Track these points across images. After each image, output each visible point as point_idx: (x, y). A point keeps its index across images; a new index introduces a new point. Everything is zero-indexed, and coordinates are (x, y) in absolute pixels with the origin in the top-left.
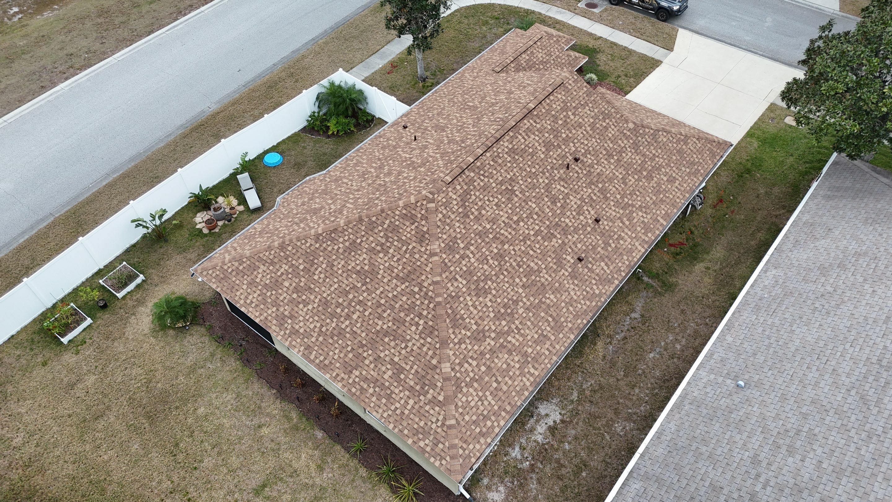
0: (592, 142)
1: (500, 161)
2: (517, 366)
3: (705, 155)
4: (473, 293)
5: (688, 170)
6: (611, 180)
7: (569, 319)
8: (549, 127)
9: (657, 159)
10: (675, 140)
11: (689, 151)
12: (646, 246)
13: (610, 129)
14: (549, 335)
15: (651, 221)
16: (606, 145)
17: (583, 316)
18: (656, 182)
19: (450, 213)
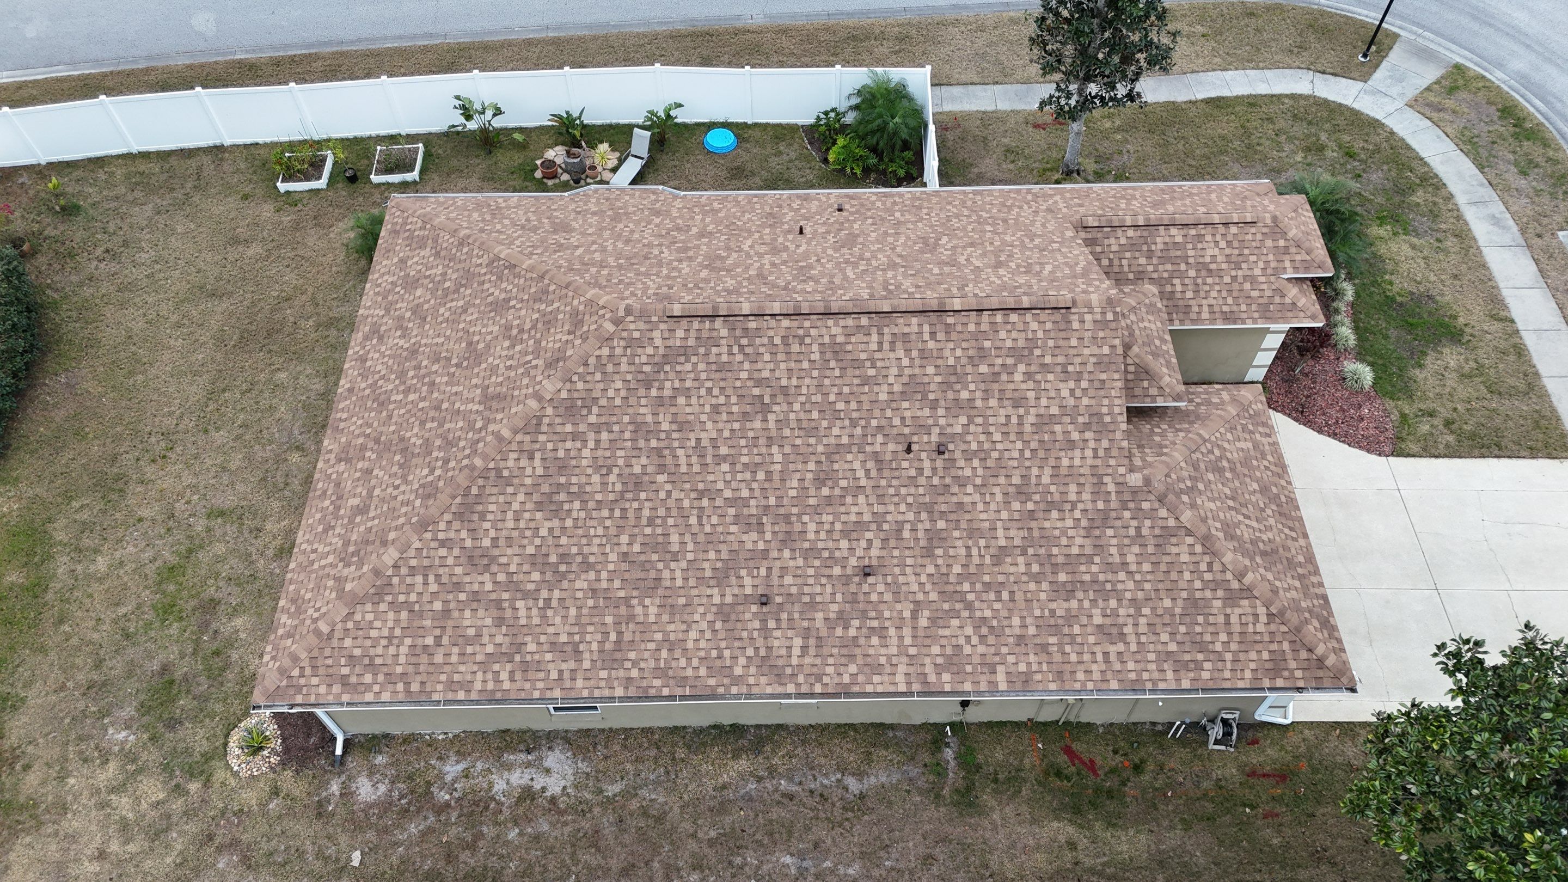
0: (1010, 446)
1: (795, 348)
2: (490, 649)
3: (1253, 655)
4: (536, 497)
5: (1173, 647)
6: (973, 533)
7: (643, 665)
8: (951, 361)
9: (1122, 576)
10: (1208, 576)
11: (1221, 619)
12: (916, 687)
13: (1077, 453)
14: (587, 655)
15: (976, 660)
16: (1035, 471)
17: (672, 682)
18: (1068, 610)
19: (624, 360)
